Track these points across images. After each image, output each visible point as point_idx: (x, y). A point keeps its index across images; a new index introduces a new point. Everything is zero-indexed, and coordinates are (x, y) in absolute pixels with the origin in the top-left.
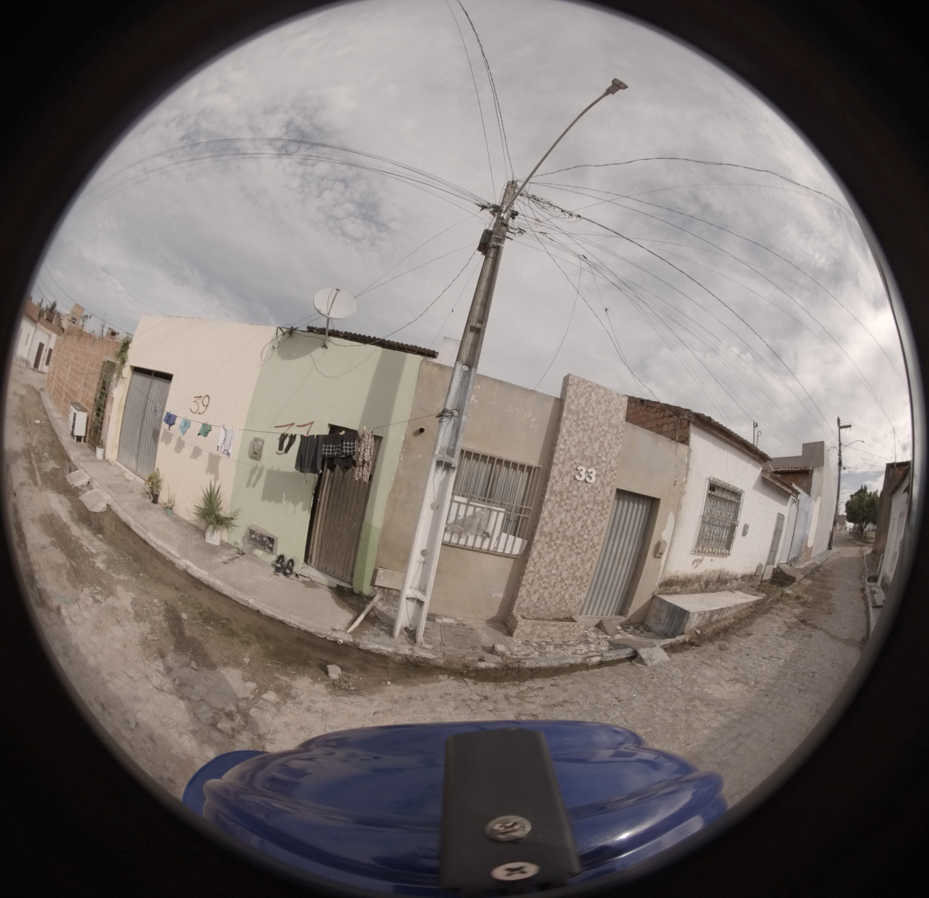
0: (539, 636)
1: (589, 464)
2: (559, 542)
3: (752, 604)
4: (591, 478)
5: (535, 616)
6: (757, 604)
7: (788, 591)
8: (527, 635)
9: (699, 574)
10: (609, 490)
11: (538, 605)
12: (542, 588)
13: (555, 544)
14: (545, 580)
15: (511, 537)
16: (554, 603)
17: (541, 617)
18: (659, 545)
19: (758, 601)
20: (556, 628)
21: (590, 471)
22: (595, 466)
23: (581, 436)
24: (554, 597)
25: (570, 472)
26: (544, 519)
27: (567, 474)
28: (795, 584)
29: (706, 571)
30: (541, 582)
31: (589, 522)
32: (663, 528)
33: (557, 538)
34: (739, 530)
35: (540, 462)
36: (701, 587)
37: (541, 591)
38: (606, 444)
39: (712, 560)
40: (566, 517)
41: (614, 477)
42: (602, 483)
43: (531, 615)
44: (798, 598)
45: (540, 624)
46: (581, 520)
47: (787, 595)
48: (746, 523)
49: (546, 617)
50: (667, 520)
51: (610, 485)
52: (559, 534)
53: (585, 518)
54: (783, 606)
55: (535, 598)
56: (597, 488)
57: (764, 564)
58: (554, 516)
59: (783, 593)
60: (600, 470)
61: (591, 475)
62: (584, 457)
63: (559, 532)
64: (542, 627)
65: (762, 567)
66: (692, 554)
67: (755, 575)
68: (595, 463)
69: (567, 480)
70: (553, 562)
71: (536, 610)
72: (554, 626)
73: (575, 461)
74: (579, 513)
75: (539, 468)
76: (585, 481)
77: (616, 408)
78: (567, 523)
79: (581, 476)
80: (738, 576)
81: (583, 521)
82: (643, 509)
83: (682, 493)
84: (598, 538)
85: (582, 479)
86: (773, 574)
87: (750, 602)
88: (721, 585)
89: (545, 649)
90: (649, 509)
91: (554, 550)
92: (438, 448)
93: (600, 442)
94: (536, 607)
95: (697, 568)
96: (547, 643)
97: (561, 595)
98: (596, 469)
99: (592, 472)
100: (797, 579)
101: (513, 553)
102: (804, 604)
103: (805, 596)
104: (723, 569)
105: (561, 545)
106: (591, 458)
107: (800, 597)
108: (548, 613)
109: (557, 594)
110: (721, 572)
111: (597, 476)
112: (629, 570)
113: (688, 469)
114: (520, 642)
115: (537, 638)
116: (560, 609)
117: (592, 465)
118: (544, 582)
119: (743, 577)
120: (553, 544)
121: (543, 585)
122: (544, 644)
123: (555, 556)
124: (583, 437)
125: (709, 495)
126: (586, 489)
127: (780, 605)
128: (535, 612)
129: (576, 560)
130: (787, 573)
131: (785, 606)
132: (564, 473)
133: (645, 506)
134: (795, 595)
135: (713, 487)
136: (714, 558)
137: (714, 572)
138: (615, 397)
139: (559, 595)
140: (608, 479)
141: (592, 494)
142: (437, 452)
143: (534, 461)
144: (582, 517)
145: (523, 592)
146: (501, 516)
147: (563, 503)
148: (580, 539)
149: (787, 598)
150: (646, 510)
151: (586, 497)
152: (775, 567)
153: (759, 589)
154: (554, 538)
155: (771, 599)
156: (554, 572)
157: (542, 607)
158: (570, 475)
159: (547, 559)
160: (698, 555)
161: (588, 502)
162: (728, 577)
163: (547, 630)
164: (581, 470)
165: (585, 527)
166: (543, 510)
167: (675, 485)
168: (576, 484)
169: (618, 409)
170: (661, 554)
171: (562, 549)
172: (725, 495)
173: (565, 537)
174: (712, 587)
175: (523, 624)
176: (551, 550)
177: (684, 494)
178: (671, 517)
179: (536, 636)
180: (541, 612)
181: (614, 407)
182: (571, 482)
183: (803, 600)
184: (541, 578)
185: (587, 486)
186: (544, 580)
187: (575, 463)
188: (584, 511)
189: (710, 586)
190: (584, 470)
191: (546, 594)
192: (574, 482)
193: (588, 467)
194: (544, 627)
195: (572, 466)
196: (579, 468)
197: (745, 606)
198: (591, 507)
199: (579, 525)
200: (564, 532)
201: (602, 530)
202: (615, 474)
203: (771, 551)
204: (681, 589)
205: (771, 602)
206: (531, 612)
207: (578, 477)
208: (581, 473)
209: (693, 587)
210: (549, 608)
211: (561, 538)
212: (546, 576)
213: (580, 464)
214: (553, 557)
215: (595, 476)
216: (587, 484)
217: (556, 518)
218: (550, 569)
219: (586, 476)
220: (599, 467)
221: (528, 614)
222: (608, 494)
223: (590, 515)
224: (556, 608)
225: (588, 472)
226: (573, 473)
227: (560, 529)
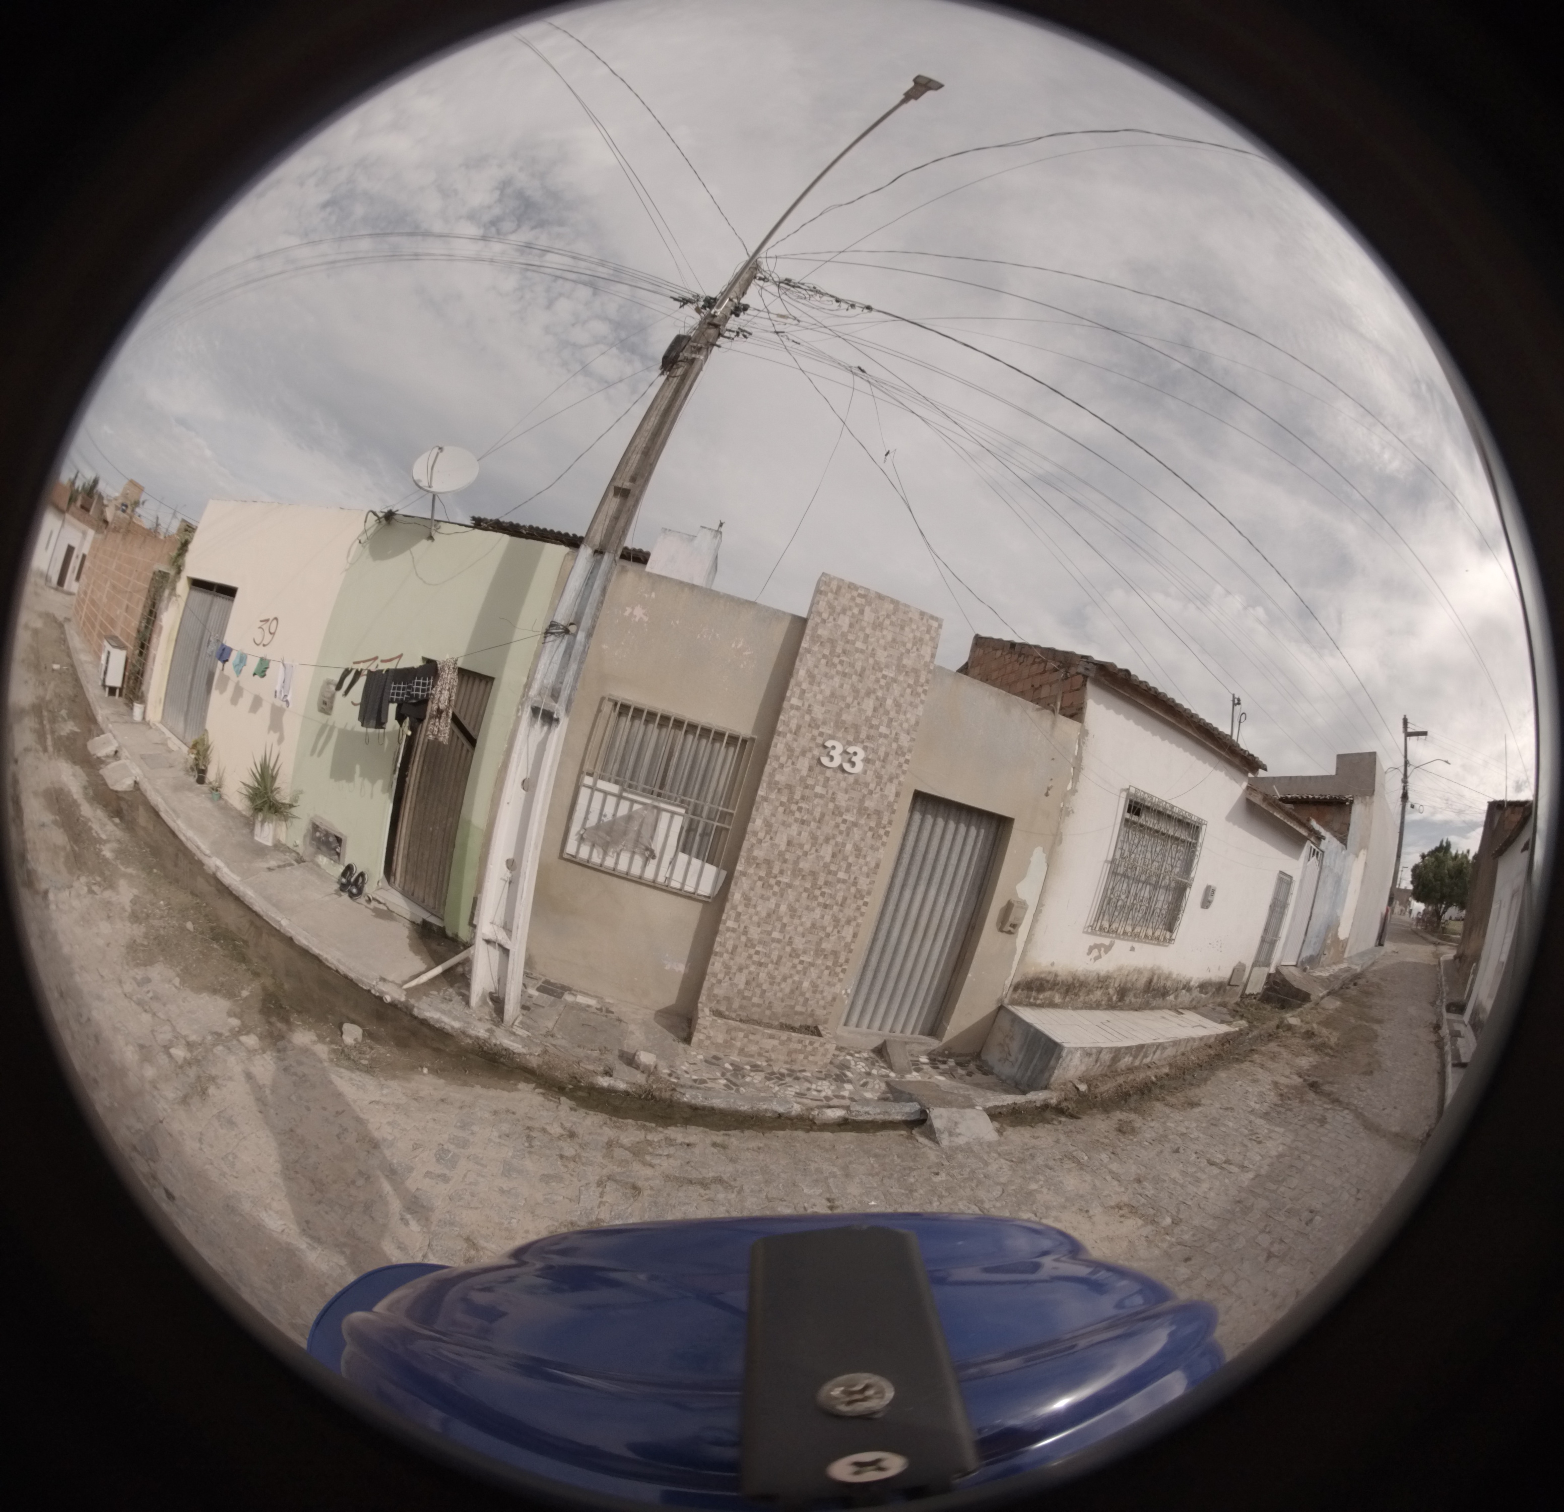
0: (741, 1051)
1: (851, 738)
2: (785, 879)
3: (1212, 1040)
4: (853, 764)
5: (743, 1014)
6: (1225, 1040)
7: (1292, 1019)
8: (717, 1046)
9: (1103, 973)
10: (894, 791)
11: (747, 994)
12: (754, 963)
13: (778, 883)
14: (759, 948)
15: (696, 863)
16: (780, 995)
17: (756, 1017)
18: (1008, 908)
19: (1227, 1034)
20: (775, 1042)
21: (851, 750)
22: (863, 742)
23: (837, 685)
24: (779, 984)
25: (810, 750)
26: (755, 834)
27: (803, 753)
28: (1308, 1006)
29: (1120, 969)
30: (752, 951)
31: (849, 847)
32: (1021, 875)
33: (782, 872)
34: (1194, 896)
35: (756, 729)
36: (1110, 999)
37: (753, 968)
38: (889, 702)
39: (1133, 949)
40: (800, 834)
41: (905, 767)
42: (879, 777)
43: (735, 1011)
44: (1310, 1034)
45: (741, 1030)
46: (832, 842)
47: (1290, 1028)
48: (1210, 883)
49: (766, 1020)
50: (1029, 862)
51: (896, 781)
52: (785, 866)
53: (839, 839)
54: (1277, 1049)
55: (741, 980)
56: (867, 785)
57: (1249, 964)
58: (774, 829)
59: (1282, 1022)
60: (875, 751)
61: (854, 759)
62: (839, 724)
63: (785, 861)
64: (746, 1036)
65: (1244, 970)
66: (1086, 932)
67: (1229, 984)
68: (863, 736)
69: (804, 764)
70: (774, 917)
71: (745, 1002)
72: (772, 1037)
73: (821, 729)
74: (827, 829)
75: (753, 740)
76: (841, 768)
77: (915, 638)
78: (801, 846)
79: (832, 758)
80: (1192, 983)
81: (837, 844)
82: (978, 835)
83: (1065, 812)
84: (868, 880)
85: (836, 763)
86: (1266, 983)
87: (1209, 1037)
88: (1154, 997)
89: (744, 1076)
90: (991, 837)
91: (775, 894)
92: (536, 686)
93: (877, 698)
94: (744, 998)
95: (1098, 962)
96: (756, 1068)
97: (794, 982)
98: (865, 748)
99: (855, 754)
100: (1312, 997)
101: (699, 892)
102: (1319, 1048)
103: (1325, 1031)
104: (1159, 968)
105: (789, 886)
106: (856, 727)
107: (1313, 1034)
108: (768, 1012)
109: (785, 979)
110: (1153, 974)
111: (866, 761)
112: (947, 950)
113: (1078, 766)
114: (701, 1057)
115: (739, 1054)
116: (792, 1007)
117: (857, 741)
118: (757, 953)
119: (1204, 987)
120: (772, 881)
121: (756, 958)
122: (748, 1067)
123: (778, 906)
124: (841, 686)
125: (1126, 822)
126: (843, 784)
127: (1273, 1046)
128: (741, 1007)
129: (822, 917)
130: (1295, 984)
131: (1282, 1050)
132: (798, 751)
133: (983, 831)
134: (1305, 1028)
135: (1135, 807)
136: (1137, 945)
137: (1140, 971)
138: (916, 617)
139: (790, 981)
140: (891, 768)
141: (856, 795)
142: (533, 693)
143: (744, 728)
144: (834, 837)
145: (716, 965)
146: (678, 822)
147: (794, 807)
148: (830, 878)
149: (1289, 1034)
150: (986, 837)
151: (842, 799)
152: (1272, 970)
153: (1235, 1013)
154: (776, 871)
155: (1256, 1033)
156: (776, 935)
157: (756, 1000)
158: (809, 755)
159: (763, 909)
160: (1100, 935)
161: (848, 810)
162: (1169, 984)
163: (757, 1043)
164: (834, 747)
165: (840, 856)
166: (752, 816)
167: (1047, 795)
168: (823, 773)
169: (921, 640)
170: (1014, 926)
171: (791, 895)
172: (1163, 826)
173: (797, 872)
174: (1133, 1000)
175: (708, 1024)
176: (769, 893)
177: (1068, 814)
178: (1038, 857)
179: (736, 1052)
180: (754, 1009)
181: (911, 636)
182: (811, 769)
183: (1320, 1040)
184: (750, 944)
185: (845, 779)
186: (757, 948)
187: (821, 734)
188: (837, 826)
189: (1130, 998)
190: (839, 748)
191: (763, 976)
192: (818, 769)
193: (849, 743)
194: (751, 1037)
195: (813, 738)
196: (829, 744)
197: (1196, 1044)
198: (853, 819)
199: (827, 851)
200: (796, 862)
201: (878, 866)
202: (907, 761)
203: (1263, 940)
204: (1064, 998)
205: (1255, 1039)
206: (736, 1005)
207: (825, 761)
208: (832, 753)
209: (1091, 996)
210: (770, 1003)
211: (789, 873)
212: (760, 942)
213: (832, 737)
214: (773, 906)
215: (862, 760)
216: (846, 775)
217: (778, 834)
218: (769, 928)
219: (843, 760)
220: (872, 746)
221: (729, 1008)
222: (892, 798)
223: (851, 835)
224: (784, 1004)
225: (848, 753)
226: (816, 752)
227: (788, 856)
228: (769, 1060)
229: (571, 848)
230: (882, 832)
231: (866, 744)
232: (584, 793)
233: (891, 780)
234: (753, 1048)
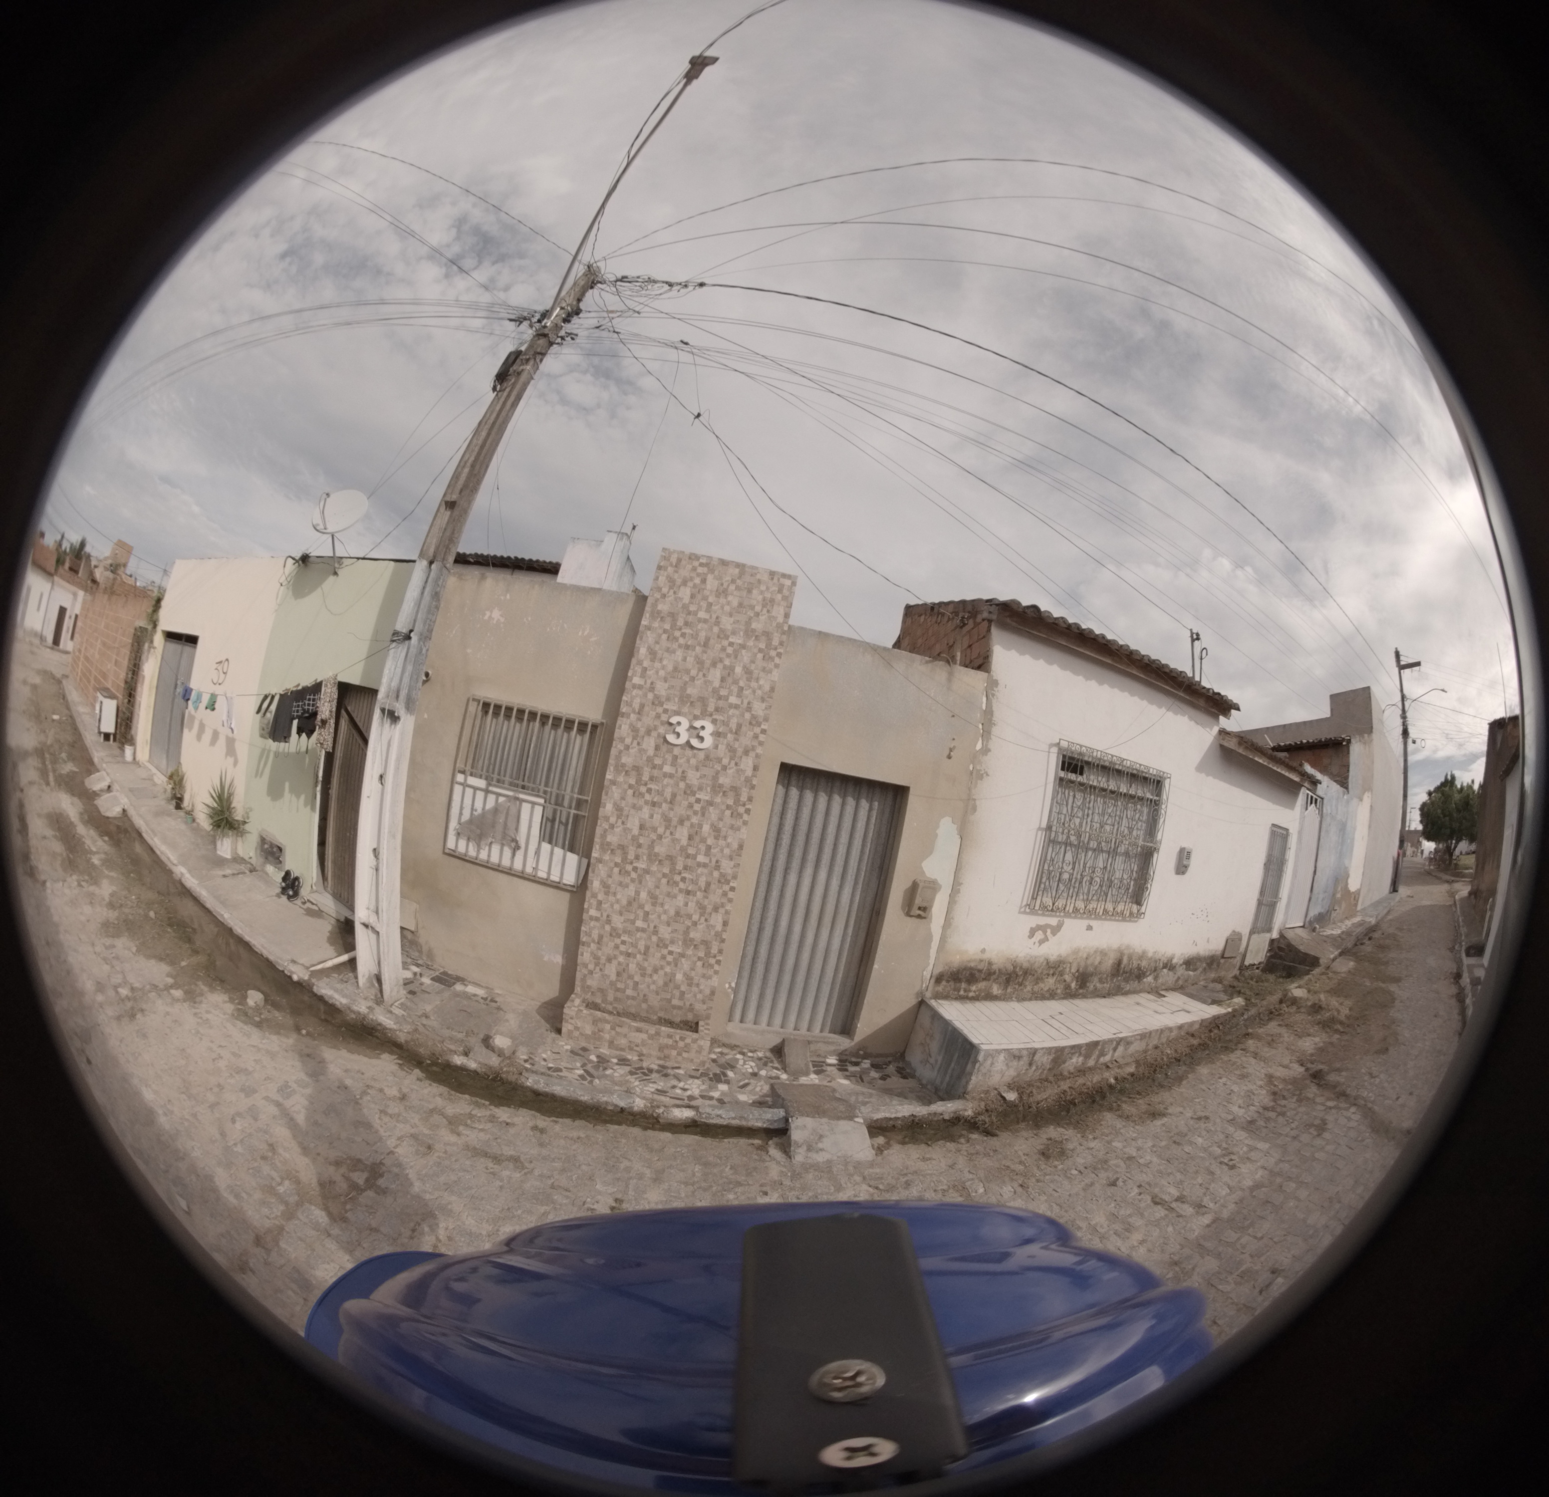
1: (697, 712)
2: (641, 865)
4: (702, 739)
5: (620, 1007)
8: (587, 1037)
9: (1053, 958)
11: (619, 985)
12: (621, 953)
13: (635, 869)
14: (625, 938)
15: (558, 852)
16: (653, 987)
17: (633, 1010)
20: (644, 1036)
21: (698, 724)
22: (711, 715)
23: (680, 659)
24: (651, 976)
25: (655, 728)
26: (607, 819)
27: (648, 732)
29: (1076, 953)
30: (618, 941)
31: (706, 828)
32: (926, 850)
33: (637, 857)
34: (1164, 861)
35: (604, 713)
36: (1067, 987)
37: (621, 959)
38: (738, 670)
39: (1089, 928)
40: (651, 816)
41: (762, 738)
42: (732, 750)
43: (611, 1004)
46: (687, 824)
48: (1184, 845)
49: (644, 1014)
50: (936, 835)
52: (640, 851)
53: (695, 820)
55: (611, 970)
56: (719, 760)
57: (1245, 930)
58: (625, 813)
60: (725, 723)
61: (702, 733)
62: (684, 699)
63: (640, 846)
66: (1025, 913)
67: (1223, 956)
68: (711, 708)
69: (650, 744)
70: (635, 905)
71: (619, 995)
73: (665, 706)
74: (680, 810)
75: (601, 724)
76: (688, 744)
77: (764, 599)
78: (655, 829)
79: (678, 735)
81: (692, 825)
82: (871, 809)
83: (977, 776)
84: (732, 863)
85: (683, 740)
86: (1269, 950)
90: (887, 811)
91: (633, 880)
92: (383, 689)
93: (725, 668)
94: (618, 990)
95: (1045, 945)
97: (666, 974)
98: (714, 722)
99: (703, 728)
101: (565, 881)
105: (647, 871)
106: (703, 700)
108: (644, 1006)
109: (656, 971)
111: (717, 734)
113: (988, 722)
116: (669, 1001)
117: (704, 714)
118: (623, 942)
119: (1191, 962)
120: (629, 868)
121: (623, 948)
122: (614, 1060)
123: (637, 893)
124: (685, 659)
125: (1063, 782)
126: (693, 761)
128: (616, 999)
129: (686, 904)
132: (642, 731)
133: (876, 804)
135: (1072, 764)
136: (1094, 923)
137: (1102, 953)
138: (765, 577)
139: (661, 973)
140: (746, 740)
141: (709, 772)
143: (594, 714)
144: (688, 818)
145: (585, 956)
146: (538, 812)
147: (643, 789)
148: (689, 862)
150: (881, 812)
151: (693, 777)
152: (1275, 933)
153: (1228, 990)
154: (631, 856)
156: (639, 923)
157: (629, 992)
158: (654, 734)
159: (623, 896)
160: (1043, 915)
161: (701, 789)
164: (679, 723)
165: (697, 839)
166: (603, 801)
167: (949, 757)
168: (670, 751)
169: (772, 601)
170: (924, 909)
171: (650, 881)
173: (653, 857)
176: (627, 880)
177: (981, 777)
178: (947, 829)
179: (607, 1044)
180: (630, 1002)
181: (760, 598)
182: (657, 748)
184: (615, 933)
185: (694, 756)
186: (623, 938)
187: (666, 711)
188: (691, 806)
190: (686, 724)
191: (632, 967)
192: (664, 748)
193: (696, 718)
195: (658, 716)
196: (674, 720)
198: (707, 798)
199: (682, 834)
200: (651, 847)
201: (741, 847)
202: (764, 732)
203: (1260, 905)
206: (610, 997)
207: (671, 738)
208: (678, 729)
209: (1041, 985)
210: (645, 995)
211: (645, 858)
212: (625, 932)
213: (678, 713)
214: (633, 894)
215: (712, 734)
216: (695, 751)
217: (630, 818)
218: (632, 917)
219: (690, 737)
220: (722, 718)
221: (605, 1001)
222: (749, 772)
223: (706, 814)
224: (659, 997)
225: (695, 728)
226: (662, 730)
227: (641, 840)
228: (641, 1055)
229: (451, 844)
230: (741, 810)
231: (715, 717)
232: (458, 789)
233: (746, 752)
234: (623, 1042)
